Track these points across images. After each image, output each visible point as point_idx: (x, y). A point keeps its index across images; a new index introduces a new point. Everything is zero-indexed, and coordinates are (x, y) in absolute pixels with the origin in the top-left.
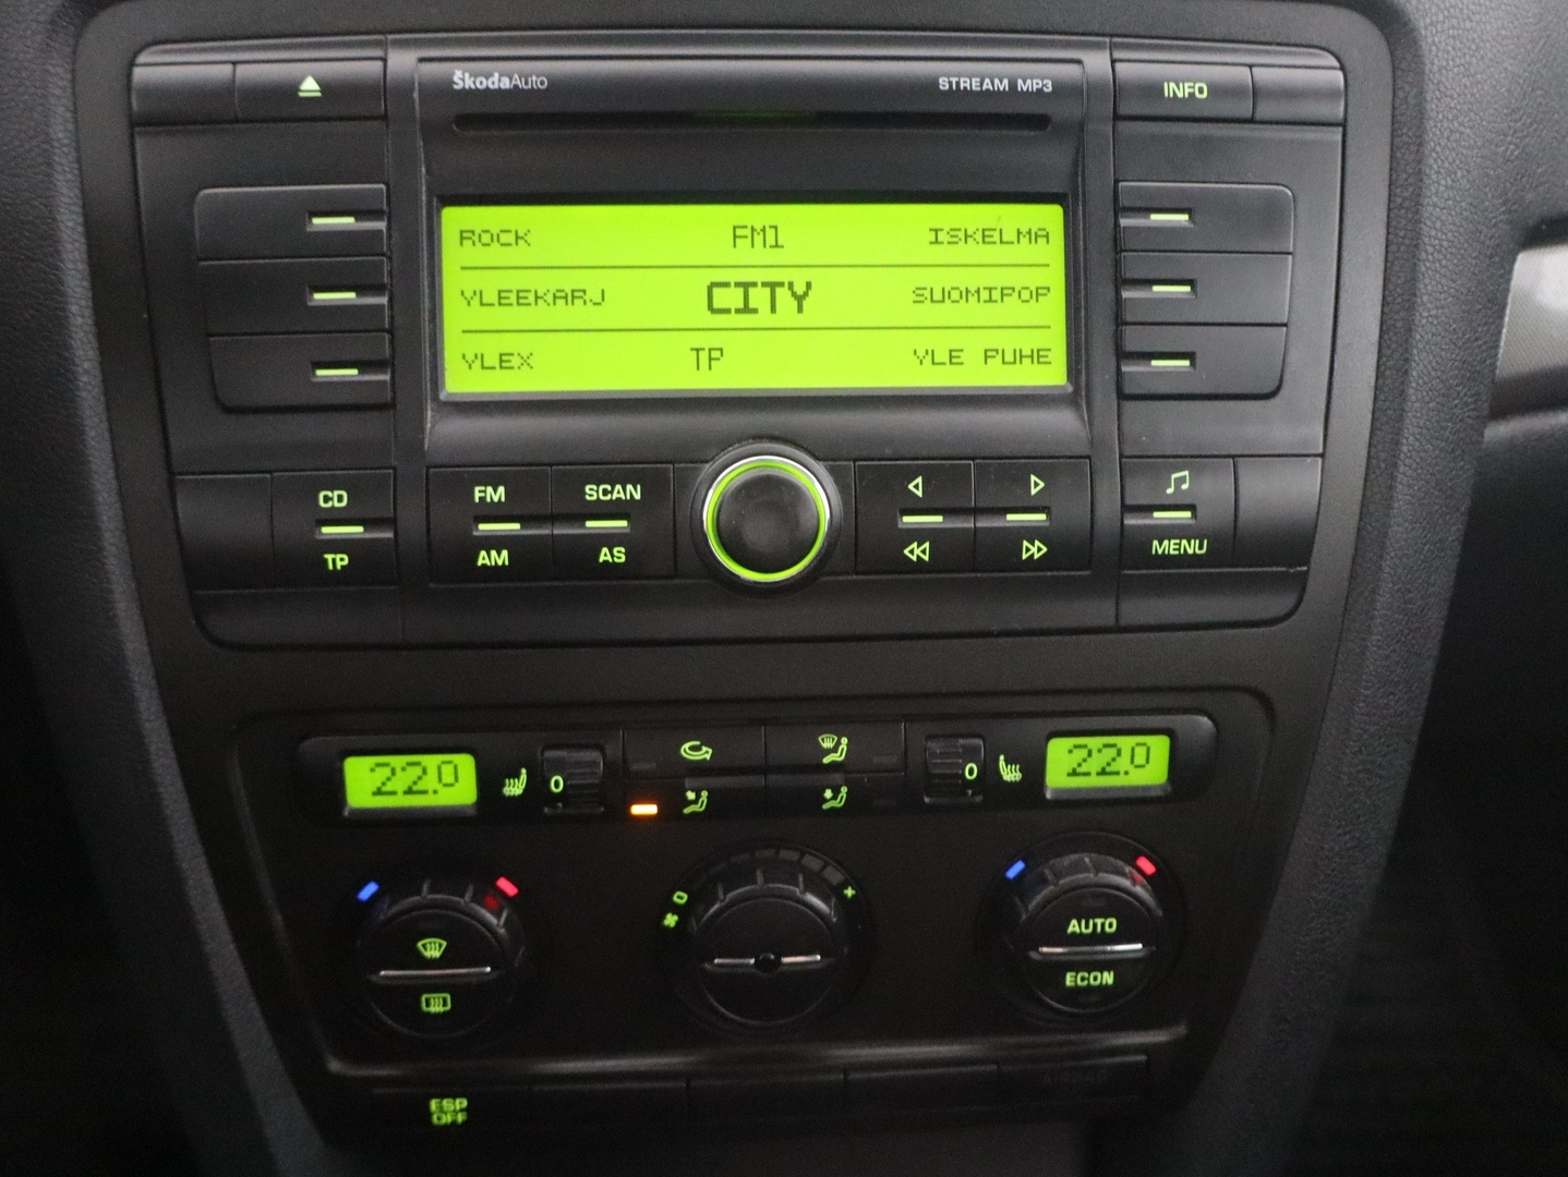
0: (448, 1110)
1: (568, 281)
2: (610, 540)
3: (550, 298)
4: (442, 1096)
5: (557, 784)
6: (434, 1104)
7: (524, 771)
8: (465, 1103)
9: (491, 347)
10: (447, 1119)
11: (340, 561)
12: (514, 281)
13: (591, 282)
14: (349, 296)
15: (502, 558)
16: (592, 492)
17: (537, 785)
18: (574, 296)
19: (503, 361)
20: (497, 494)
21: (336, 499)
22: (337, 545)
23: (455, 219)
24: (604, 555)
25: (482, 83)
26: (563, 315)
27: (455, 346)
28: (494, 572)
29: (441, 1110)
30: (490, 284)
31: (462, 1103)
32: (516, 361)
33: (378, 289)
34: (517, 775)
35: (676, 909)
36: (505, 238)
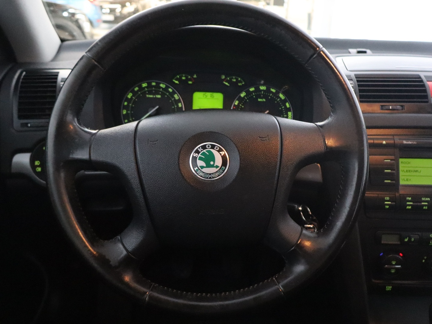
0: (389, 288)
1: (416, 169)
2: (425, 205)
3: (413, 171)
4: (388, 286)
5: (413, 239)
6: (387, 287)
7: (408, 238)
8: (392, 287)
9: (405, 178)
10: (388, 289)
11: (387, 207)
12: (408, 169)
13: (419, 169)
14: (390, 171)
15: (410, 207)
16: (423, 199)
17: (410, 239)
18: (416, 171)
19: (407, 180)
20: (410, 199)
21: (388, 198)
22: (387, 205)
23: (401, 160)
24: (424, 208)
25: (407, 143)
26: (415, 174)
27: (401, 178)
28: (409, 209)
29: (388, 288)
30: (405, 169)
31: (391, 287)
32: (409, 180)
33: (394, 170)
34: (407, 238)
35: (424, 259)
36: (407, 163)
